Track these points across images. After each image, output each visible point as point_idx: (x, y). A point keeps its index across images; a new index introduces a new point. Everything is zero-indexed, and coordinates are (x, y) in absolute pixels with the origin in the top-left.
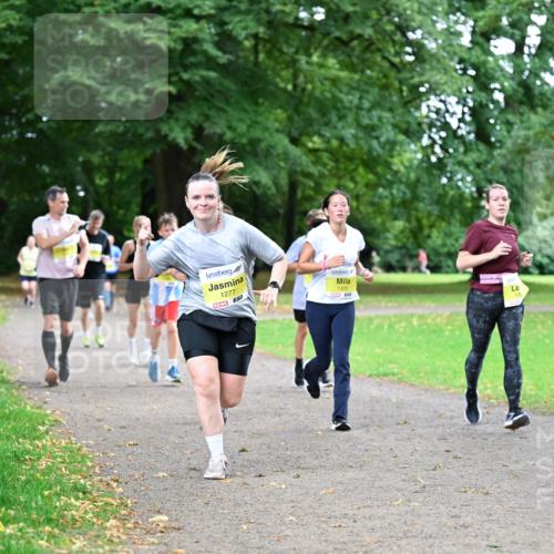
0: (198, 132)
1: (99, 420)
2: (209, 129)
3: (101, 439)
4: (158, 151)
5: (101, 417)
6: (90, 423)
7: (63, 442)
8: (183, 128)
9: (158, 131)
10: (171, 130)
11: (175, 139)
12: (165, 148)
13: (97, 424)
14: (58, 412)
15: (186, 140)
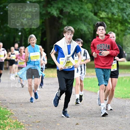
0: (61, 12)
1: (26, 113)
2: (65, 10)
3: (27, 120)
4: (47, 18)
5: (27, 112)
6: (24, 114)
7: (14, 121)
8: (56, 10)
9: (47, 11)
10: (52, 10)
11: (53, 13)
12: (49, 17)
13: (26, 115)
14: (12, 111)
15: (57, 14)
